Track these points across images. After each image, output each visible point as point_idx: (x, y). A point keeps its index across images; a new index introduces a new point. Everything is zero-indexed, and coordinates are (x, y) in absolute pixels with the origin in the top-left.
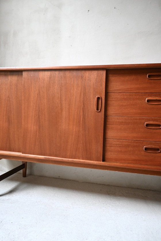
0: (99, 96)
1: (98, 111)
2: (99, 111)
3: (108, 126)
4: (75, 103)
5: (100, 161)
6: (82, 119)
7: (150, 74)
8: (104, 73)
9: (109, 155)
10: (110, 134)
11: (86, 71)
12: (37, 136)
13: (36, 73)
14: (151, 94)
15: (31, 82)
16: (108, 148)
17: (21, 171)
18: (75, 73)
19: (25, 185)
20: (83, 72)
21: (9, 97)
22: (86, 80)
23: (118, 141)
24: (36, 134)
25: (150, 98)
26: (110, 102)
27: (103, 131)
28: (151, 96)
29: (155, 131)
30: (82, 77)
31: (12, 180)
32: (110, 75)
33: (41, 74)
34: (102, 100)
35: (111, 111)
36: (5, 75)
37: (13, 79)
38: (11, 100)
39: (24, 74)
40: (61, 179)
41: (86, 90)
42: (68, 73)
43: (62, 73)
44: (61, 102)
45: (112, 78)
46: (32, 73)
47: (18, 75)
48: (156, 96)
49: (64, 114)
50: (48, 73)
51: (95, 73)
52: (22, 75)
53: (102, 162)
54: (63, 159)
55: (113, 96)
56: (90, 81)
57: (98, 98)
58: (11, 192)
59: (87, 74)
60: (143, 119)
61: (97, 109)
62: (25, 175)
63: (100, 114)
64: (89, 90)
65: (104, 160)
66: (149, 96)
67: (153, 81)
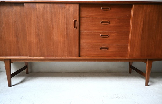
3: (81, 37)
4: (61, 24)
6: (66, 33)
7: (103, 7)
8: (78, 6)
9: (82, 53)
10: (82, 41)
12: (38, 45)
13: (34, 5)
14: (103, 18)
15: (31, 10)
16: (81, 49)
18: (60, 5)
20: (65, 5)
21: (15, 21)
22: (67, 10)
23: (87, 45)
24: (38, 44)
25: (103, 21)
26: (82, 23)
27: (78, 40)
28: (103, 20)
29: (105, 38)
30: (65, 8)
32: (81, 7)
33: (38, 5)
34: (77, 22)
35: (82, 29)
36: (11, 6)
37: (18, 8)
38: (17, 23)
39: (25, 5)
40: (51, 72)
42: (56, 5)
43: (51, 5)
44: (52, 24)
45: (82, 9)
46: (31, 5)
47: (21, 6)
48: (106, 20)
49: (55, 31)
50: (42, 5)
51: (72, 6)
52: (24, 5)
53: (78, 57)
55: (83, 20)
56: (70, 10)
57: (75, 21)
59: (68, 6)
60: (99, 32)
61: (75, 28)
63: (76, 30)
64: (69, 16)
66: (102, 20)
67: (104, 11)
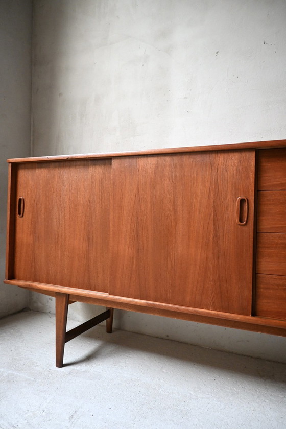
0: (243, 197)
1: (242, 224)
2: (244, 223)
3: (261, 250)
4: (200, 210)
5: (247, 315)
6: (212, 236)
8: (252, 156)
9: (264, 304)
10: (266, 265)
11: (219, 155)
12: (134, 266)
13: (134, 161)
15: (125, 175)
16: (262, 290)
17: (104, 323)
18: (199, 158)
19: (110, 348)
20: (213, 155)
21: (89, 200)
22: (219, 169)
23: (282, 279)
24: (133, 262)
26: (266, 208)
27: (251, 261)
30: (212, 165)
31: (90, 337)
32: (263, 160)
33: (142, 162)
34: (250, 204)
35: (267, 223)
36: (85, 166)
37: (96, 171)
38: (92, 205)
39: (113, 162)
41: (219, 187)
42: (186, 159)
43: (176, 159)
44: (174, 209)
45: (267, 165)
46: (127, 162)
47: (105, 165)
49: (181, 227)
50: (152, 161)
51: (235, 157)
52: (111, 164)
53: (250, 317)
54: (179, 307)
55: (269, 197)
56: (227, 171)
57: (242, 201)
58: (89, 358)
59: (221, 159)
61: (241, 220)
62: (110, 330)
63: (245, 228)
64: (225, 186)
65: (254, 314)
